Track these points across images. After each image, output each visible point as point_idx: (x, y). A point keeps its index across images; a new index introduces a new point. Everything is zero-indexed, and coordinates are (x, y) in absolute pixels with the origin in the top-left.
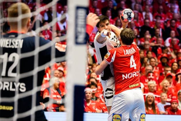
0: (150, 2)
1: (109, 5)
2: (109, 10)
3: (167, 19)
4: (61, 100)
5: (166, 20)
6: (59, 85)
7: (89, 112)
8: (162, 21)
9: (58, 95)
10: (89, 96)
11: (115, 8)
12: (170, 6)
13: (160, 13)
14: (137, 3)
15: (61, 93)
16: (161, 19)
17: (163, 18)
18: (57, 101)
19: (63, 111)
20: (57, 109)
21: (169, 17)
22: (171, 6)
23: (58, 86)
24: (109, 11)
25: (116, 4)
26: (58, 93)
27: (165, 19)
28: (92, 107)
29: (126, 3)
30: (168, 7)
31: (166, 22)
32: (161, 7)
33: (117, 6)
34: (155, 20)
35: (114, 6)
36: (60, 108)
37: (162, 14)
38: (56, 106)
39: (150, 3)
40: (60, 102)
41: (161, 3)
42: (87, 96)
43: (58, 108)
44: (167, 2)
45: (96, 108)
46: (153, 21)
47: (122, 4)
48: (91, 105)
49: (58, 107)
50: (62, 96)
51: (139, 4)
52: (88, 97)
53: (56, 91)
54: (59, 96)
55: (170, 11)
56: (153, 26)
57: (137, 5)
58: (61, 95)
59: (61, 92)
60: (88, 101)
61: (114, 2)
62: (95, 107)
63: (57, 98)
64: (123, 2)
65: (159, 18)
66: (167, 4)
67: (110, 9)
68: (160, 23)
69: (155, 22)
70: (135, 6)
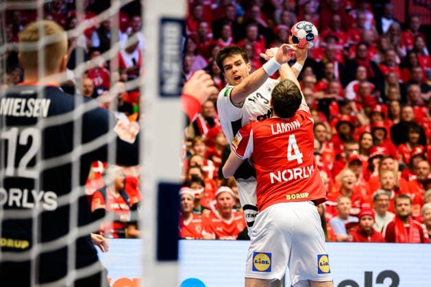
0: (314, 7)
1: (228, 13)
2: (227, 24)
3: (350, 42)
4: (130, 213)
5: (346, 45)
6: (125, 181)
7: (187, 238)
8: (340, 47)
9: (122, 202)
10: (188, 205)
11: (240, 20)
12: (354, 16)
13: (334, 30)
14: (285, 8)
15: (129, 200)
16: (337, 42)
17: (341, 41)
18: (119, 217)
20: (121, 232)
21: (353, 39)
22: (357, 14)
23: (122, 185)
24: (227, 27)
25: (242, 12)
26: (122, 199)
27: (345, 42)
28: (194, 227)
29: (263, 9)
30: (351, 17)
31: (346, 49)
32: (337, 18)
33: (245, 16)
34: (324, 44)
35: (237, 15)
36: (126, 230)
37: (338, 31)
38: (118, 226)
39: (313, 10)
40: (126, 217)
41: (336, 8)
42: (184, 205)
43: (122, 230)
44: (349, 7)
45: (201, 231)
46: (321, 47)
47: (256, 12)
48: (191, 223)
49: (123, 229)
50: (131, 205)
51: (291, 11)
52: (186, 207)
53: (117, 196)
54: (124, 206)
55: (354, 25)
56: (320, 56)
57: (287, 13)
58: (128, 204)
59: (127, 198)
60: (186, 216)
61: (239, 7)
62: (201, 228)
63: (121, 209)
64: (256, 9)
65: (333, 40)
66: (349, 10)
67: (230, 23)
68: (334, 51)
69: (324, 49)
70: (282, 15)
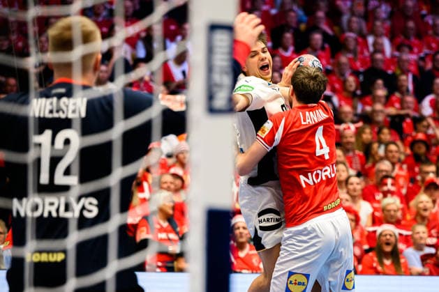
0: (385, 12)
1: (289, 19)
2: (288, 31)
3: (426, 51)
4: (179, 243)
5: (422, 55)
6: (174, 208)
7: (244, 271)
8: (413, 57)
9: (170, 232)
10: (243, 235)
11: (303, 27)
12: (431, 22)
13: (407, 37)
14: (353, 14)
15: (178, 229)
16: (411, 51)
17: (416, 50)
18: (168, 247)
19: (181, 270)
20: (170, 265)
21: (430, 48)
22: (434, 20)
23: (171, 212)
24: (288, 35)
25: (305, 18)
26: (170, 228)
27: (420, 51)
28: (251, 259)
30: (427, 23)
31: (422, 59)
32: (411, 24)
33: (308, 23)
34: (397, 54)
35: (299, 22)
36: (175, 263)
37: (413, 39)
39: (384, 15)
40: (174, 248)
41: (410, 13)
42: (239, 235)
43: (170, 262)
44: (424, 12)
45: (259, 263)
46: (393, 57)
47: (320, 18)
48: (247, 255)
49: (172, 262)
50: (180, 235)
51: (359, 16)
52: (241, 237)
53: (165, 224)
54: (172, 236)
55: (431, 32)
56: (392, 67)
57: (354, 19)
58: (177, 233)
59: (177, 227)
60: (241, 246)
61: (301, 13)
62: (258, 261)
63: (169, 239)
64: (321, 14)
65: (406, 49)
66: (424, 16)
67: (291, 30)
68: (408, 61)
69: (396, 60)
70: (350, 21)
